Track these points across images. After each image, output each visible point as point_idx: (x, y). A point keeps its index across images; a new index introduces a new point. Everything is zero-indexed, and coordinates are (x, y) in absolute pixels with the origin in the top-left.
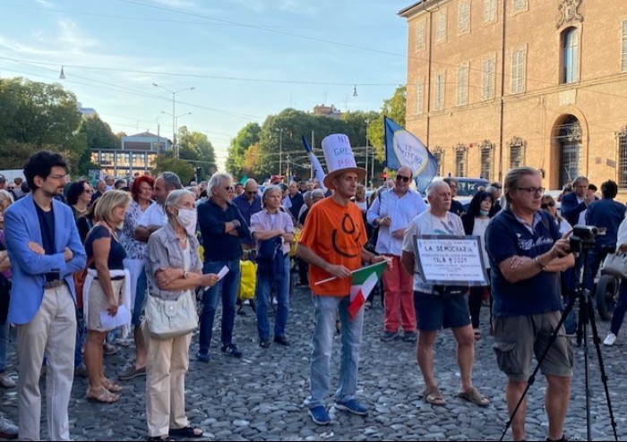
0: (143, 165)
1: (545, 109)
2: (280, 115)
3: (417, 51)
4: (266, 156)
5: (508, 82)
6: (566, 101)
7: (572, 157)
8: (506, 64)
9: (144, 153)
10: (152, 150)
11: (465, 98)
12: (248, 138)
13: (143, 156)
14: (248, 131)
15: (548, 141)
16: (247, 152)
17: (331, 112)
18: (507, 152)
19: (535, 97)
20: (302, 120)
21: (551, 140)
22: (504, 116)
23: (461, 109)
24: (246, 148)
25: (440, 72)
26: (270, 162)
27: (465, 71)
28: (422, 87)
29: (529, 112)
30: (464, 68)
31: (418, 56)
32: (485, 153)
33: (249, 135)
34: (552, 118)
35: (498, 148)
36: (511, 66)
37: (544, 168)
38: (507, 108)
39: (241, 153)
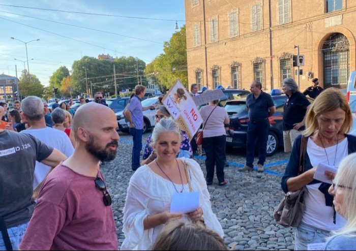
0: (3, 93)
1: (311, 31)
2: (81, 60)
3: (192, 7)
4: (76, 83)
5: (275, 17)
6: (332, 23)
7: (333, 62)
8: (271, 6)
9: (2, 86)
10: (7, 84)
11: (236, 32)
12: (62, 75)
13: (2, 87)
14: (61, 71)
15: (317, 53)
16: (62, 82)
17: (108, 58)
18: (276, 64)
19: (301, 24)
20: (95, 62)
21: (318, 51)
22: (273, 40)
23: (234, 39)
24: (61, 79)
25: (213, 18)
26: (80, 86)
27: (236, 14)
28: (199, 29)
29: (296, 35)
30: (234, 13)
31: (194, 10)
32: (256, 66)
33: (62, 73)
34: (318, 37)
35: (268, 62)
36: (278, 7)
37: (313, 72)
38: (275, 34)
39: (59, 83)
